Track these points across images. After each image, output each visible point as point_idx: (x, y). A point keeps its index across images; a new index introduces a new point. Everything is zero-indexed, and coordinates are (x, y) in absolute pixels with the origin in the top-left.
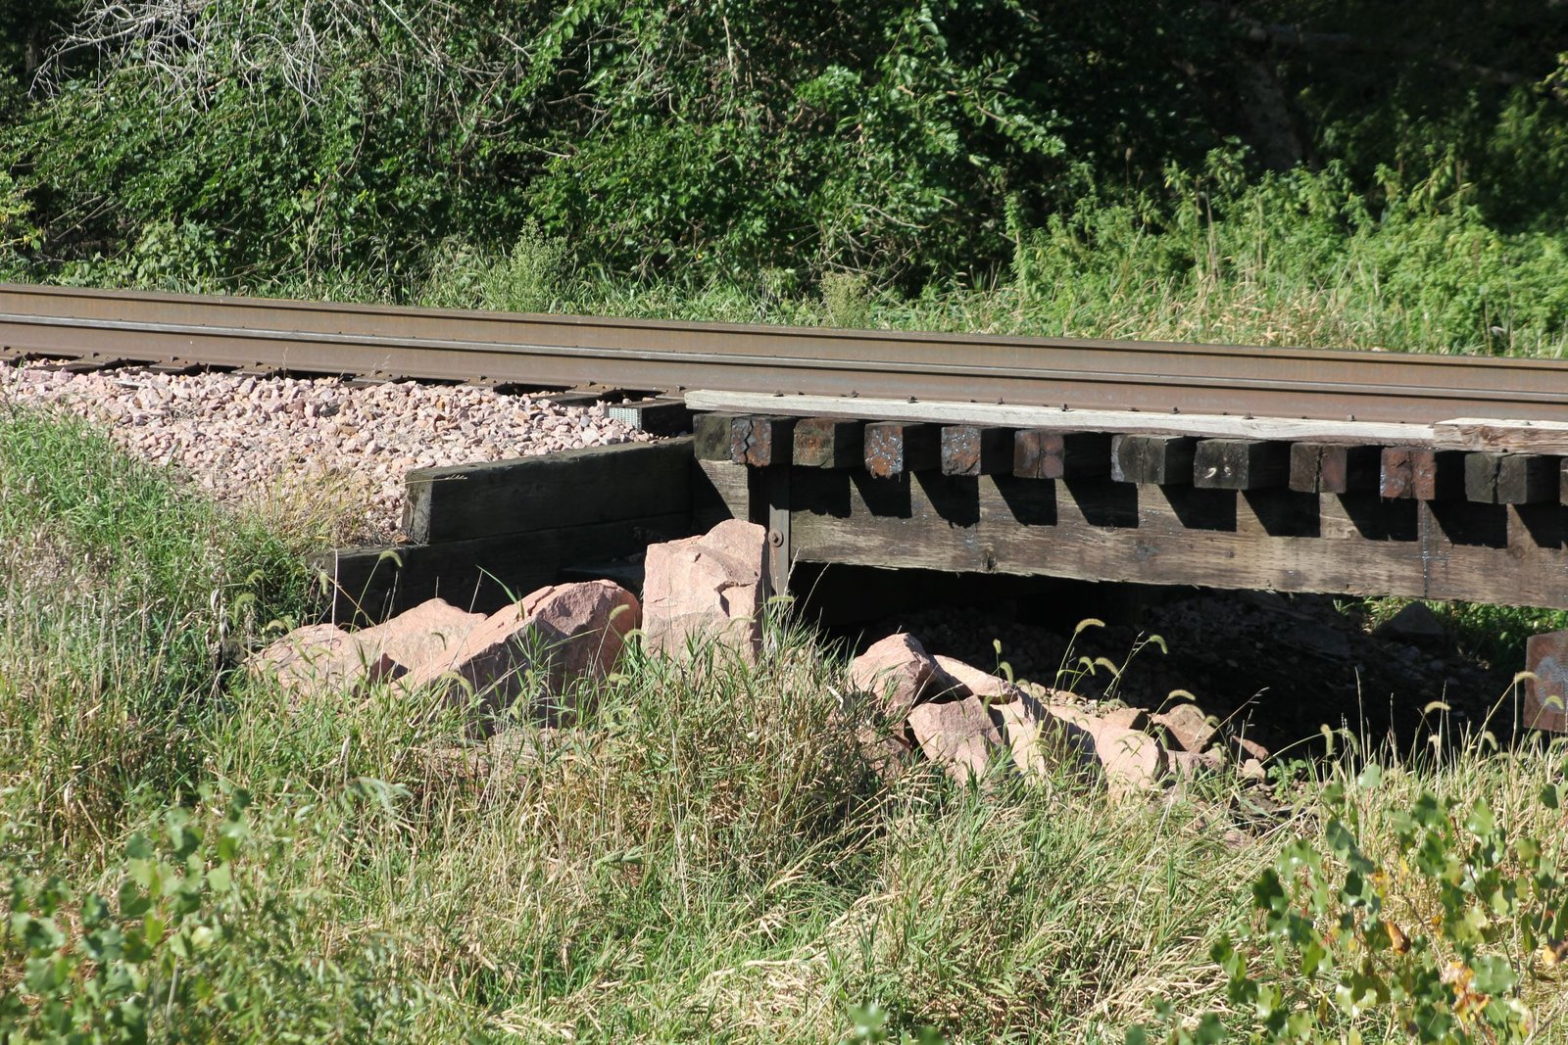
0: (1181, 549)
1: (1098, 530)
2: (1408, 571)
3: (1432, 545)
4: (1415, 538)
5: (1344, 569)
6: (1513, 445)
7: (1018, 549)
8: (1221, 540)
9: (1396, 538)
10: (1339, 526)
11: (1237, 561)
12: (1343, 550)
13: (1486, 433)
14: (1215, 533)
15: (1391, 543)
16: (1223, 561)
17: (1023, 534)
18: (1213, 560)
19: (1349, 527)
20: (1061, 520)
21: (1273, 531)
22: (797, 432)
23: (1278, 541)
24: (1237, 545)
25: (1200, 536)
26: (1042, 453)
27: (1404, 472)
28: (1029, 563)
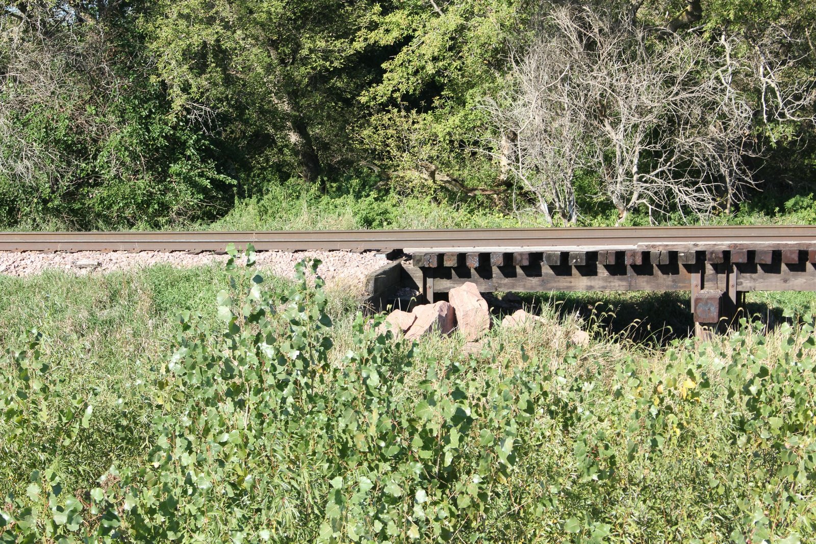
0: (555, 282)
1: (530, 278)
2: (624, 283)
3: (631, 277)
4: (625, 274)
5: (605, 284)
6: (661, 249)
7: (505, 285)
8: (568, 278)
9: (620, 275)
10: (603, 273)
11: (572, 284)
12: (605, 279)
13: (653, 246)
14: (565, 277)
15: (619, 276)
16: (568, 284)
17: (507, 281)
18: (565, 284)
19: (606, 273)
20: (518, 276)
21: (583, 275)
22: (445, 258)
23: (585, 278)
24: (572, 280)
25: (561, 278)
26: (522, 259)
27: (632, 257)
28: (508, 289)
